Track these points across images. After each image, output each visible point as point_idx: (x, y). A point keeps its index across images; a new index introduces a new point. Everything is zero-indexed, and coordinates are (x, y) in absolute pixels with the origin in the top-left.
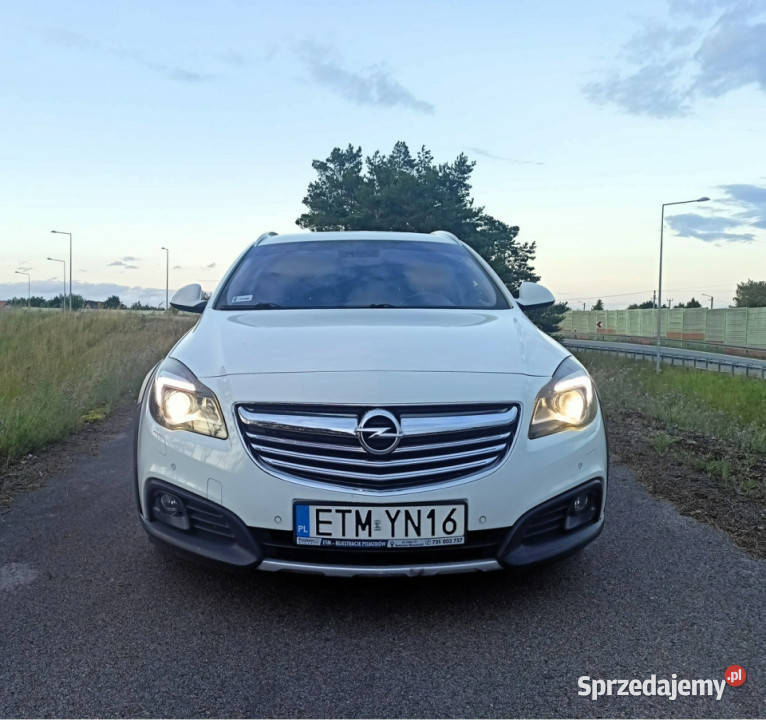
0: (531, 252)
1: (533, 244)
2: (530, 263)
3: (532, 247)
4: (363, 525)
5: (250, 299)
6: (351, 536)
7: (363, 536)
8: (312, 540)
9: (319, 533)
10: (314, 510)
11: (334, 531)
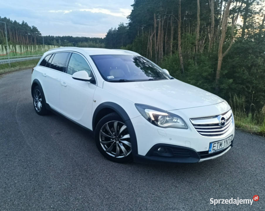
4: (221, 145)
5: (114, 78)
6: (218, 148)
7: (220, 148)
8: (212, 152)
9: (213, 150)
10: (213, 144)
11: (216, 148)
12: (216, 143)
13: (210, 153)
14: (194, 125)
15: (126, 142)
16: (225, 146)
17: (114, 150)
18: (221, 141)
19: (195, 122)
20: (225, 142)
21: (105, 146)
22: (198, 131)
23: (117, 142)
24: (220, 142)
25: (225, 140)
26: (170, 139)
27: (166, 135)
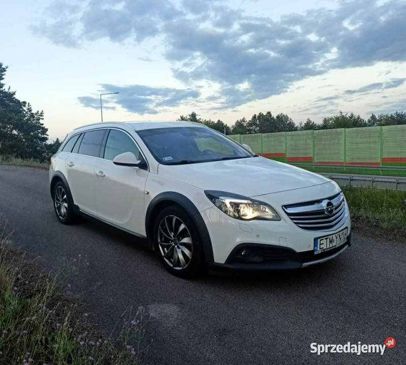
0: (41, 116)
1: (42, 111)
2: (41, 121)
3: (41, 113)
4: (331, 242)
5: (172, 159)
6: (328, 247)
7: (331, 246)
8: (319, 251)
9: (320, 248)
10: (319, 240)
11: (324, 246)
12: (324, 238)
13: (316, 253)
14: (289, 214)
16: (338, 243)
18: (331, 237)
19: (290, 210)
20: (337, 238)
22: (295, 223)
24: (329, 237)
25: (337, 234)
26: (258, 236)
27: (250, 231)
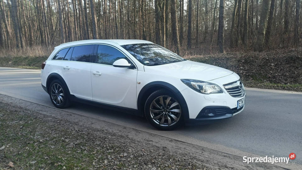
5: (149, 62)
6: (241, 105)
10: (239, 102)
13: (238, 108)
14: (226, 89)
15: (176, 110)
17: (166, 121)
19: (227, 87)
21: (157, 120)
22: (229, 94)
23: (166, 113)
24: (241, 100)
26: (214, 102)
27: (210, 99)
